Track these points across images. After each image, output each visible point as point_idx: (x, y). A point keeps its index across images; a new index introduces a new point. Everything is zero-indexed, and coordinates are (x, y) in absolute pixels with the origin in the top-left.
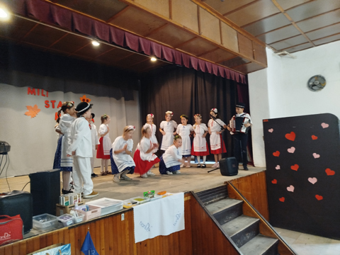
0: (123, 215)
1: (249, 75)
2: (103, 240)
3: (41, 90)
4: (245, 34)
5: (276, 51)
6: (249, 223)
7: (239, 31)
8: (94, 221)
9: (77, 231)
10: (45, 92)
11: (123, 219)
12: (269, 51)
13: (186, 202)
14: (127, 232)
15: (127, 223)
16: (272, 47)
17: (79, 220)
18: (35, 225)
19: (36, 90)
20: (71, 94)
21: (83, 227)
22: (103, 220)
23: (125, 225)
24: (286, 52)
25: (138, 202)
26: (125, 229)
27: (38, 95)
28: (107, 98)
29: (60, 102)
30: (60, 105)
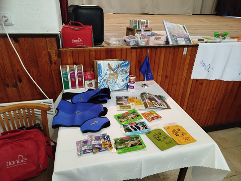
0: (186, 49)
2: (161, 68)
8: (156, 48)
9: (138, 53)
11: (185, 53)
14: (186, 67)
15: (188, 58)
17: (142, 43)
18: (106, 39)
21: (144, 50)
22: (164, 49)
23: (185, 59)
25: (205, 40)
26: (184, 63)
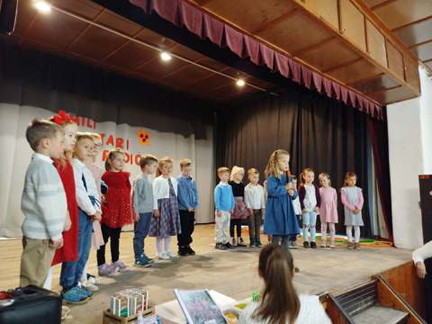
1: (389, 107)
3: (86, 119)
4: (394, 43)
7: (387, 36)
10: (92, 123)
16: (427, 67)
19: (81, 119)
20: (126, 126)
27: (83, 125)
28: (172, 135)
29: (111, 137)
30: (111, 141)
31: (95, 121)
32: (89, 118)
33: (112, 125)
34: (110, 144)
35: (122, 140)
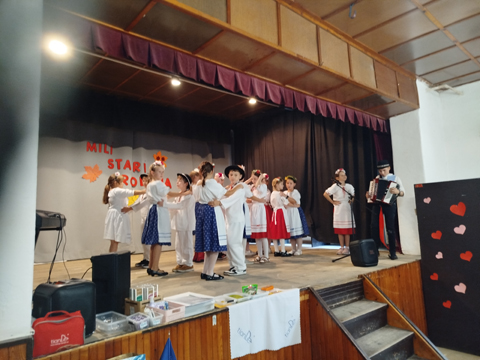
0: (214, 317)
1: (392, 120)
2: (188, 352)
3: (103, 146)
4: (384, 63)
5: (432, 85)
6: (398, 338)
7: (376, 58)
8: (176, 324)
9: (153, 337)
10: (108, 148)
11: (214, 323)
12: (421, 85)
13: (302, 303)
14: (221, 343)
15: (220, 329)
16: (425, 80)
17: (157, 322)
18: (98, 327)
19: (97, 145)
20: (142, 150)
21: (161, 332)
22: (187, 323)
23: (217, 331)
24: (446, 86)
25: (235, 300)
26: (217, 337)
27: (100, 151)
28: (189, 156)
29: (128, 162)
30: (128, 165)
31: (112, 147)
32: (106, 144)
33: (129, 149)
34: (128, 169)
35: (139, 164)
